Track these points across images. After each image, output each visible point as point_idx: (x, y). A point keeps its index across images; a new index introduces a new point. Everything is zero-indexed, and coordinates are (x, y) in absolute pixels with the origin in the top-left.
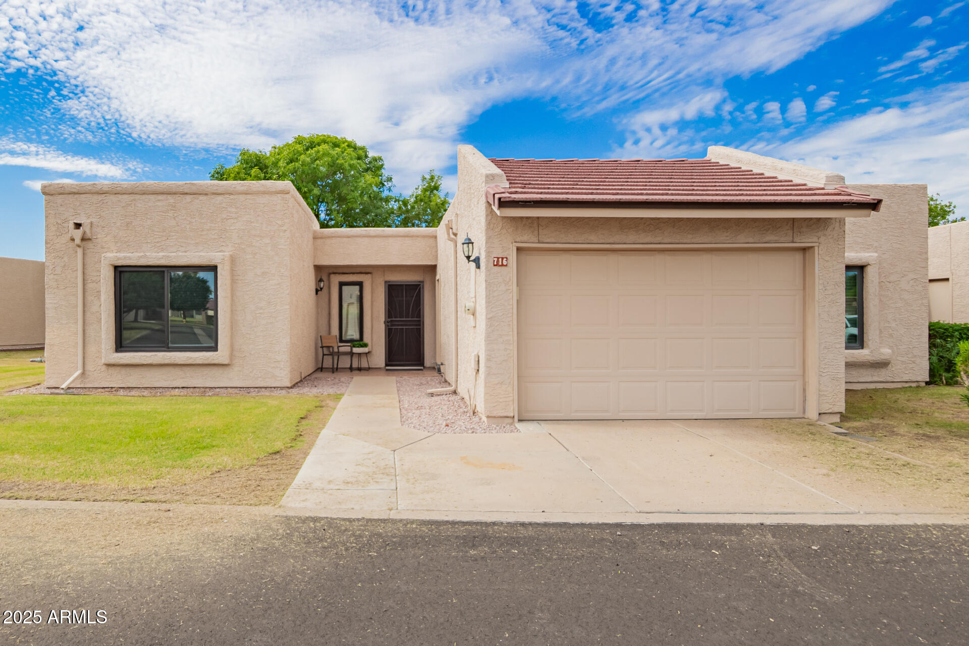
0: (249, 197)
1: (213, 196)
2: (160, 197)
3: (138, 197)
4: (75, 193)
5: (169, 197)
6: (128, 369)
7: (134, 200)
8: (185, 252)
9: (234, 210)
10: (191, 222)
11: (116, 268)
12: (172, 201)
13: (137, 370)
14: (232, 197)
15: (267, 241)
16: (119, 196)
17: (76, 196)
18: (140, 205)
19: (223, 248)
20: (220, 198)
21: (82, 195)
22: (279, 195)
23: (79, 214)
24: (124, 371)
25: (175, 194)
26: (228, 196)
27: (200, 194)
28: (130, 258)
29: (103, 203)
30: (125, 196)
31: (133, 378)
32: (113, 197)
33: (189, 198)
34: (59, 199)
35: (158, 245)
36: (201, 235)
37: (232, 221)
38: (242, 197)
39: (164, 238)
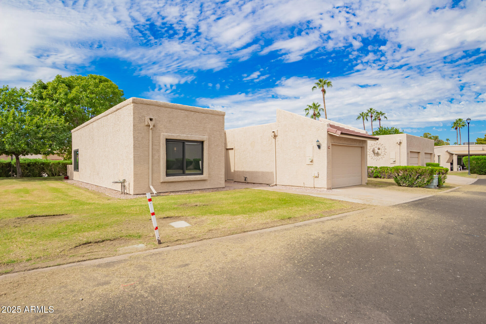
0: (212, 115)
1: (201, 114)
2: (183, 111)
3: (174, 110)
4: (148, 104)
5: (185, 111)
6: (170, 184)
7: (173, 111)
8: (192, 135)
9: (208, 120)
10: (193, 123)
11: (166, 139)
12: (187, 113)
13: (173, 184)
14: (207, 115)
15: (218, 133)
16: (167, 108)
17: (148, 106)
18: (174, 113)
19: (204, 134)
20: (203, 115)
21: (151, 106)
22: (222, 116)
23: (149, 114)
24: (168, 185)
25: (188, 111)
26: (206, 114)
27: (197, 112)
28: (173, 136)
29: (160, 110)
30: (169, 109)
31: (172, 188)
32: (163, 108)
33: (193, 113)
34: (140, 106)
35: (182, 131)
36: (197, 128)
37: (207, 124)
38: (210, 116)
39: (184, 129)
